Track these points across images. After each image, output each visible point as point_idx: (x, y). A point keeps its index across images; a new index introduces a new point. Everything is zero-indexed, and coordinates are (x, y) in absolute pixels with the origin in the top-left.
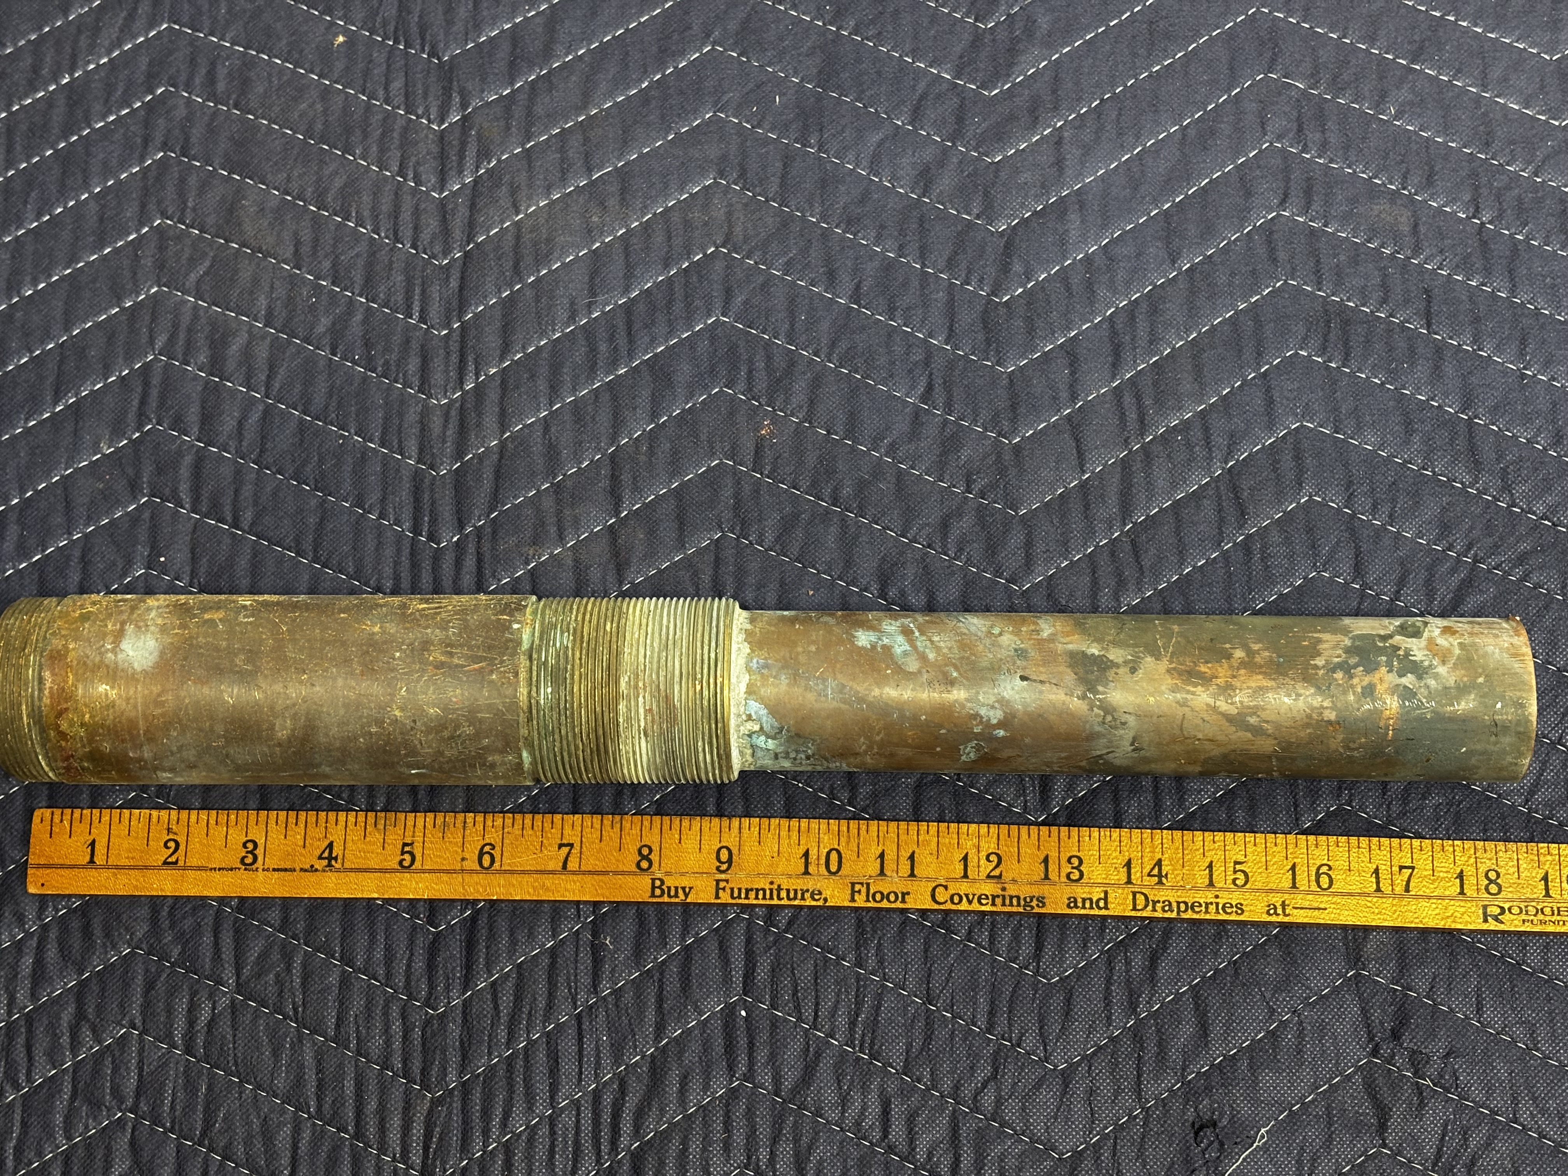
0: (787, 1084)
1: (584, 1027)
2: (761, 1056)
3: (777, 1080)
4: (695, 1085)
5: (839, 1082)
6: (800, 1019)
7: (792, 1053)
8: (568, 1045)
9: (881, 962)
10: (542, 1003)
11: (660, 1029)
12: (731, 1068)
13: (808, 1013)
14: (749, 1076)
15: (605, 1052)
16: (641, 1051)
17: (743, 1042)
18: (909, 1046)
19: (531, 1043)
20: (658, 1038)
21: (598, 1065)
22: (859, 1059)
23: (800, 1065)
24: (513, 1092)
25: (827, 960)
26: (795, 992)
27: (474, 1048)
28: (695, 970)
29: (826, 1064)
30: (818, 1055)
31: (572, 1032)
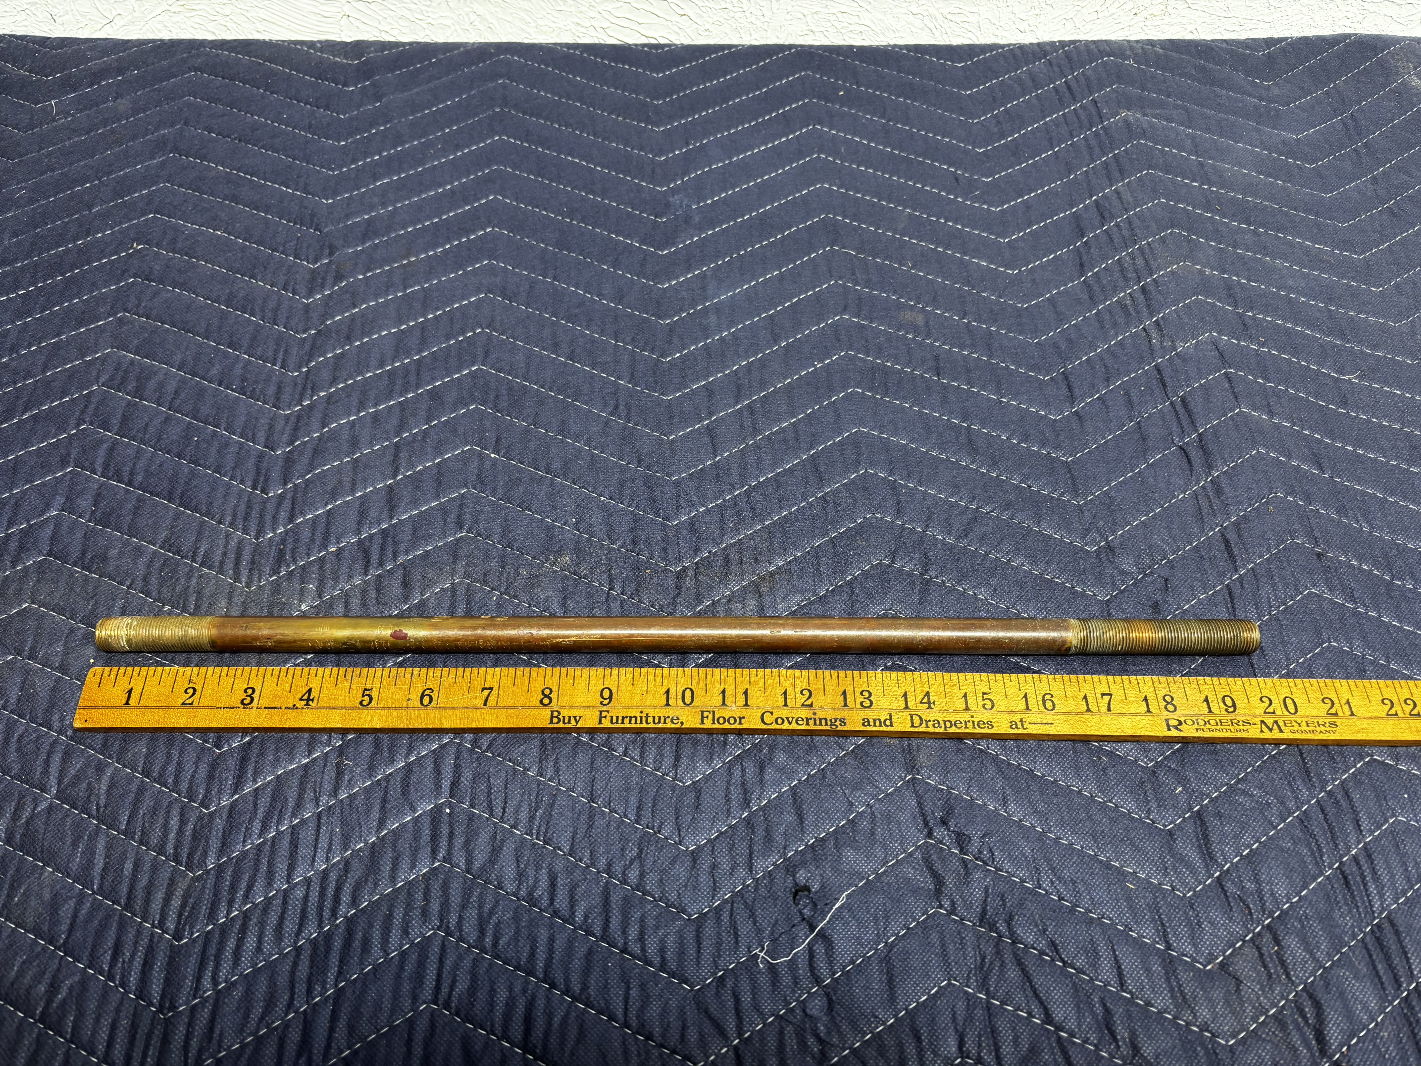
0: (477, 865)
1: (322, 821)
2: (459, 841)
3: (469, 862)
4: (405, 864)
5: (518, 861)
6: (491, 815)
7: (483, 839)
8: (307, 835)
9: (557, 770)
10: (291, 803)
11: (382, 823)
12: (434, 852)
13: (498, 811)
14: (448, 859)
15: (337, 840)
16: (365, 840)
17: (445, 831)
18: (575, 833)
19: (279, 833)
20: (379, 829)
21: (330, 849)
22: (534, 844)
23: (488, 849)
24: (257, 870)
25: (515, 771)
26: (489, 793)
27: (232, 837)
28: (413, 779)
29: (508, 850)
30: (503, 841)
31: (312, 825)
